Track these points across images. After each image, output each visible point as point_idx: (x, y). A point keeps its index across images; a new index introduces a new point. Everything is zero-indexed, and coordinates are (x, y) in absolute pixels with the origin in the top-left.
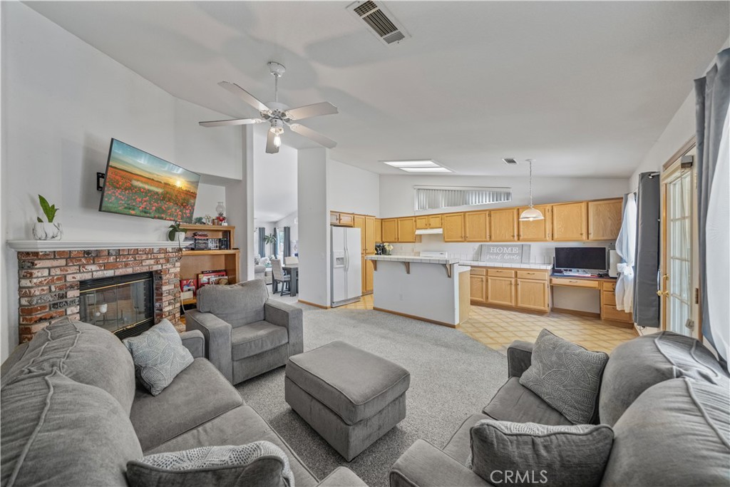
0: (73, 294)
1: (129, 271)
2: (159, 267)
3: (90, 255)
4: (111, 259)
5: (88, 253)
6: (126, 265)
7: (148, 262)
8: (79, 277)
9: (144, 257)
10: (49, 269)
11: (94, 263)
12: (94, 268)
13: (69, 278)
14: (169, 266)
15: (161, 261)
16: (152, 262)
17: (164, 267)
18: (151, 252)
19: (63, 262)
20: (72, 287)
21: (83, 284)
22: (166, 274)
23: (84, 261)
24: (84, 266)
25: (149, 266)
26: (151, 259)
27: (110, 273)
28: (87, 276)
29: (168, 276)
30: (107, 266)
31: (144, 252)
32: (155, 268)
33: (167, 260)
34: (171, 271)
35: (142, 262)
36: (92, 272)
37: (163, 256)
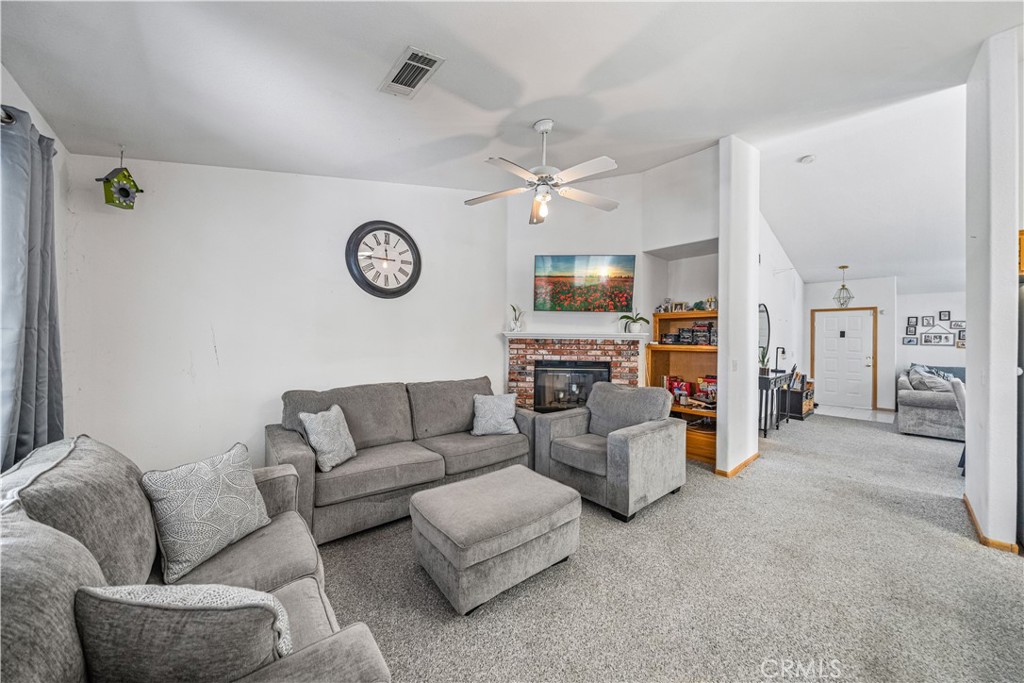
0: (530, 368)
1: (574, 358)
2: (608, 359)
3: (539, 343)
4: (557, 347)
5: (537, 341)
6: (571, 353)
7: (593, 352)
8: (534, 357)
9: (589, 347)
10: (518, 349)
11: (544, 349)
12: (544, 352)
13: (528, 357)
14: (620, 359)
15: (610, 353)
16: (599, 353)
17: (614, 359)
18: (593, 343)
19: (524, 346)
20: (530, 363)
21: (538, 363)
22: (616, 367)
23: (537, 346)
24: (535, 349)
25: (595, 356)
26: (596, 350)
27: (556, 358)
28: (540, 358)
29: (619, 369)
30: (554, 352)
31: (586, 342)
32: (602, 359)
33: (619, 353)
34: (623, 364)
35: (586, 352)
36: (543, 355)
37: (611, 347)
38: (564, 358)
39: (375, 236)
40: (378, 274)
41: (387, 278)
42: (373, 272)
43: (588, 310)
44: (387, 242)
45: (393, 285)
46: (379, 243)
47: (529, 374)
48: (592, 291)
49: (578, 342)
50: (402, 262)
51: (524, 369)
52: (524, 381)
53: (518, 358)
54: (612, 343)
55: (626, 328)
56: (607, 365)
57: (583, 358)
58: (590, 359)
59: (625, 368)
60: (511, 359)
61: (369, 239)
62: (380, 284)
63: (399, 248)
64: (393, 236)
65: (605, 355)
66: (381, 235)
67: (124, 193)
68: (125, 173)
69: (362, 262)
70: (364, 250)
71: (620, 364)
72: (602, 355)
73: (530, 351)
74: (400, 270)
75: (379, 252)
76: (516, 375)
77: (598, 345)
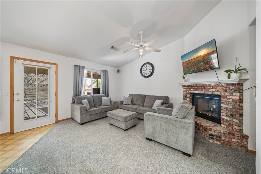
0: (189, 95)
1: (203, 92)
2: (219, 93)
4: (196, 88)
5: (189, 85)
6: (202, 90)
7: (211, 90)
9: (209, 88)
10: (185, 89)
11: (192, 88)
12: (192, 90)
13: (188, 91)
14: (226, 94)
15: (220, 90)
16: (214, 90)
17: (222, 94)
18: (210, 86)
19: (186, 87)
22: (224, 98)
24: (190, 89)
25: (212, 92)
26: (212, 89)
27: (197, 92)
28: (191, 92)
29: (225, 99)
30: (196, 90)
31: (207, 86)
32: (216, 93)
33: (225, 91)
34: (228, 97)
35: (208, 90)
37: (220, 88)
38: (199, 92)
39: (144, 66)
41: (147, 74)
42: (146, 74)
43: (199, 71)
44: (147, 67)
45: (148, 75)
46: (145, 67)
47: (188, 98)
48: (199, 63)
49: (203, 85)
50: (150, 70)
51: (187, 95)
52: (187, 100)
53: (185, 92)
54: (219, 85)
55: (229, 77)
56: (219, 96)
57: (207, 92)
58: (210, 93)
59: (229, 99)
60: (184, 92)
61: (144, 67)
62: (146, 75)
63: (149, 67)
64: (148, 65)
65: (217, 91)
66: (145, 66)
67: (118, 71)
68: (118, 69)
69: (143, 72)
70: (143, 70)
71: (226, 96)
72: (216, 91)
73: (188, 89)
74: (149, 71)
75: (145, 69)
76: (185, 98)
77: (213, 86)
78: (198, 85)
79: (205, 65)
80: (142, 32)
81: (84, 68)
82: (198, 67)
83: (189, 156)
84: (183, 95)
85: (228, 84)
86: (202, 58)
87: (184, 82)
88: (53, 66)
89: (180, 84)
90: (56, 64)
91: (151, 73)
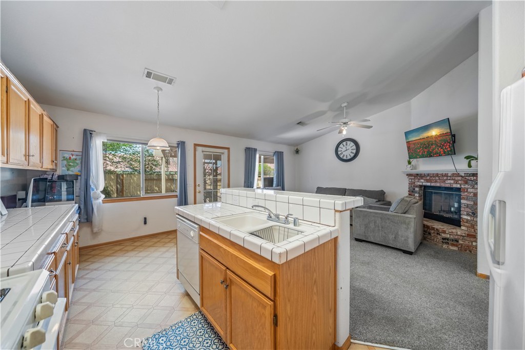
1: (438, 185)
2: (458, 186)
4: (428, 178)
5: (417, 174)
6: (436, 182)
7: (449, 181)
8: (418, 183)
9: (445, 178)
10: (411, 179)
12: (422, 181)
13: (416, 183)
14: (467, 186)
15: (460, 182)
16: (452, 182)
17: (462, 186)
18: (446, 175)
19: (413, 177)
20: (417, 187)
22: (464, 192)
24: (419, 179)
25: (450, 184)
26: (450, 180)
28: (421, 184)
29: (466, 193)
30: (428, 181)
31: (443, 175)
32: (455, 186)
33: (466, 183)
34: (469, 190)
35: (444, 181)
36: (422, 182)
37: (460, 178)
38: (433, 184)
40: (344, 156)
41: (347, 156)
42: (345, 156)
43: (431, 156)
44: (346, 145)
45: (349, 157)
46: (344, 146)
47: (416, 192)
48: (430, 145)
49: (437, 175)
50: (352, 150)
51: (414, 189)
52: (414, 195)
53: (412, 184)
54: (458, 175)
55: (470, 166)
56: (459, 190)
57: (443, 185)
58: (447, 186)
59: (470, 193)
60: (409, 184)
61: (341, 146)
62: (345, 158)
63: (351, 145)
64: (349, 142)
65: (456, 183)
66: (344, 143)
67: (297, 152)
68: (297, 149)
69: (339, 153)
70: (339, 149)
71: (467, 190)
72: (454, 183)
73: (417, 180)
74: (351, 152)
75: (344, 149)
76: (411, 192)
77: (450, 177)
78: (431, 174)
79: (438, 149)
80: (345, 104)
81: (255, 150)
82: (429, 150)
83: (410, 253)
84: (409, 188)
85: (468, 173)
86: (434, 139)
87: (409, 169)
88: (226, 151)
89: (404, 172)
90: (228, 149)
91: (353, 155)
